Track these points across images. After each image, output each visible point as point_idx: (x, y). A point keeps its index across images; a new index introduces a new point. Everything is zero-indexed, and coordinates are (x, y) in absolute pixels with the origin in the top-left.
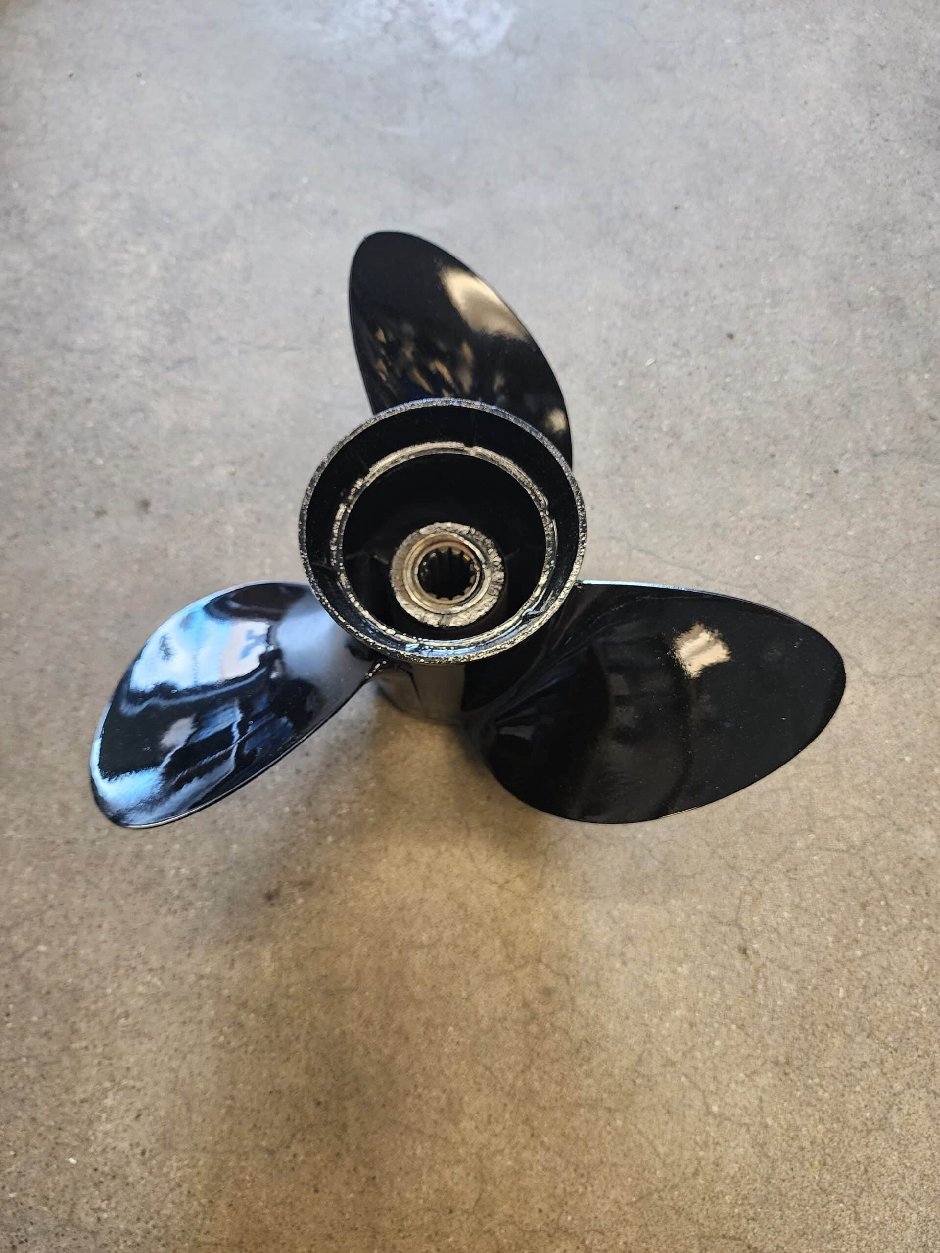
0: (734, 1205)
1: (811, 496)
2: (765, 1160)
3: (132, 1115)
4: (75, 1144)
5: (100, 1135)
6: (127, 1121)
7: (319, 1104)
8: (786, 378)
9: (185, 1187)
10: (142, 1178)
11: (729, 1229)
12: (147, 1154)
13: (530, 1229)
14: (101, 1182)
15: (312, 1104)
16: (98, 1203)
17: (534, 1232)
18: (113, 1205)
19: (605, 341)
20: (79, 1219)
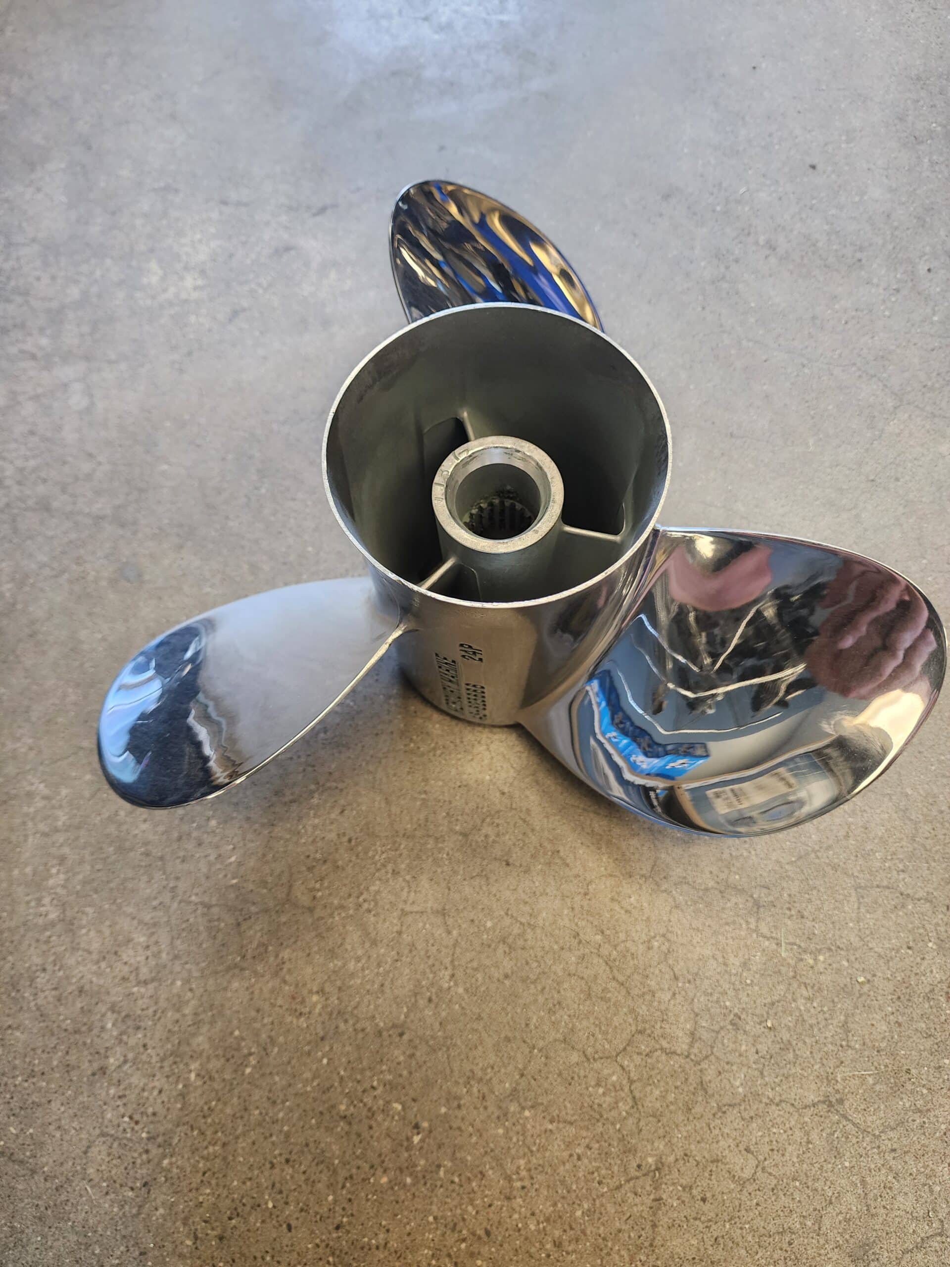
0: (885, 860)
1: (898, 291)
2: (907, 822)
3: (337, 811)
4: (288, 836)
5: (310, 829)
6: (333, 816)
7: (503, 794)
8: (866, 198)
9: (390, 867)
10: (350, 861)
11: (882, 880)
12: (353, 843)
13: (703, 887)
14: (314, 866)
15: (498, 794)
16: (312, 884)
17: (707, 890)
18: (326, 884)
19: (702, 176)
20: (296, 897)
